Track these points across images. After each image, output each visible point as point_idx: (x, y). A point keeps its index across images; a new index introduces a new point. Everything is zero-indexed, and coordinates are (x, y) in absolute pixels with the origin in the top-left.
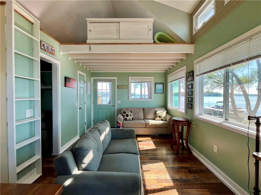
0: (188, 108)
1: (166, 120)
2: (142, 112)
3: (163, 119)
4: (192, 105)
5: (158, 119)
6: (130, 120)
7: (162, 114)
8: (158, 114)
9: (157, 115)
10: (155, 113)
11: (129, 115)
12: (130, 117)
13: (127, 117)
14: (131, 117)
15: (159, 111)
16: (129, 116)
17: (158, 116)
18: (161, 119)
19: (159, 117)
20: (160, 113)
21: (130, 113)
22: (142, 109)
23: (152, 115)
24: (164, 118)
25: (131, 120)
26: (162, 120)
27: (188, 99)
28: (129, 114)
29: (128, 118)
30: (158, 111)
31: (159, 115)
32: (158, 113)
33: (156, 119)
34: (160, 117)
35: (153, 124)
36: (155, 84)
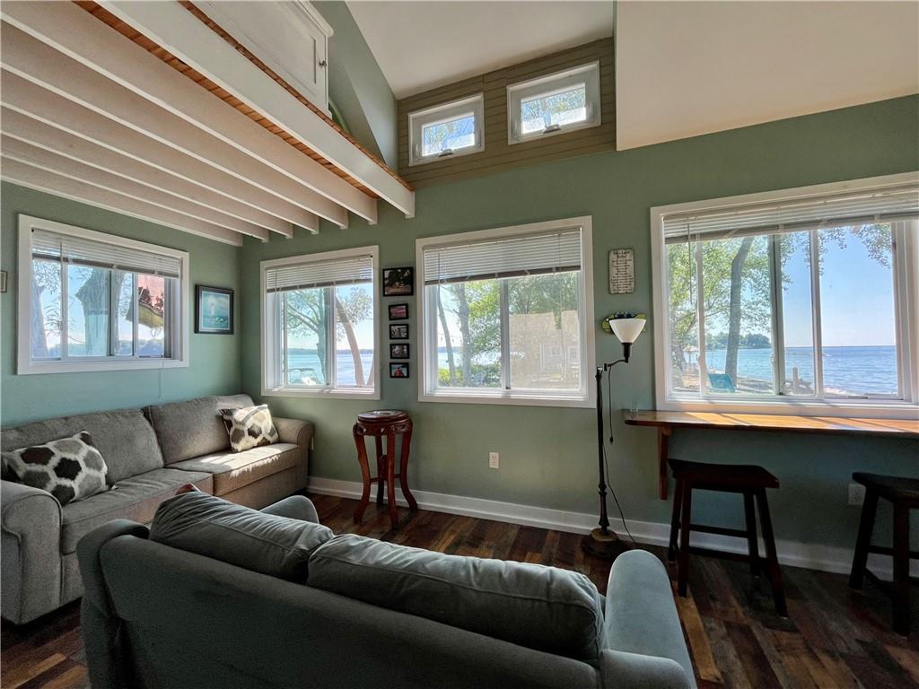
0: (391, 377)
1: (279, 441)
2: (147, 429)
3: (269, 438)
4: (406, 365)
5: (249, 445)
6: (92, 493)
7: (261, 421)
8: (243, 423)
9: (236, 430)
10: (225, 421)
11: (82, 464)
12: (93, 472)
13: (66, 482)
14: (99, 468)
15: (240, 411)
16: (85, 471)
17: (246, 429)
18: (259, 439)
19: (252, 433)
20: (252, 418)
21: (86, 449)
22: (142, 416)
23: (212, 435)
24: (271, 434)
25: (104, 486)
26: (265, 443)
27: (391, 349)
28: (80, 458)
29: (75, 485)
30: (235, 410)
31: (249, 424)
32: (241, 420)
33: (234, 445)
34: (256, 431)
35: (245, 469)
36: (197, 290)
